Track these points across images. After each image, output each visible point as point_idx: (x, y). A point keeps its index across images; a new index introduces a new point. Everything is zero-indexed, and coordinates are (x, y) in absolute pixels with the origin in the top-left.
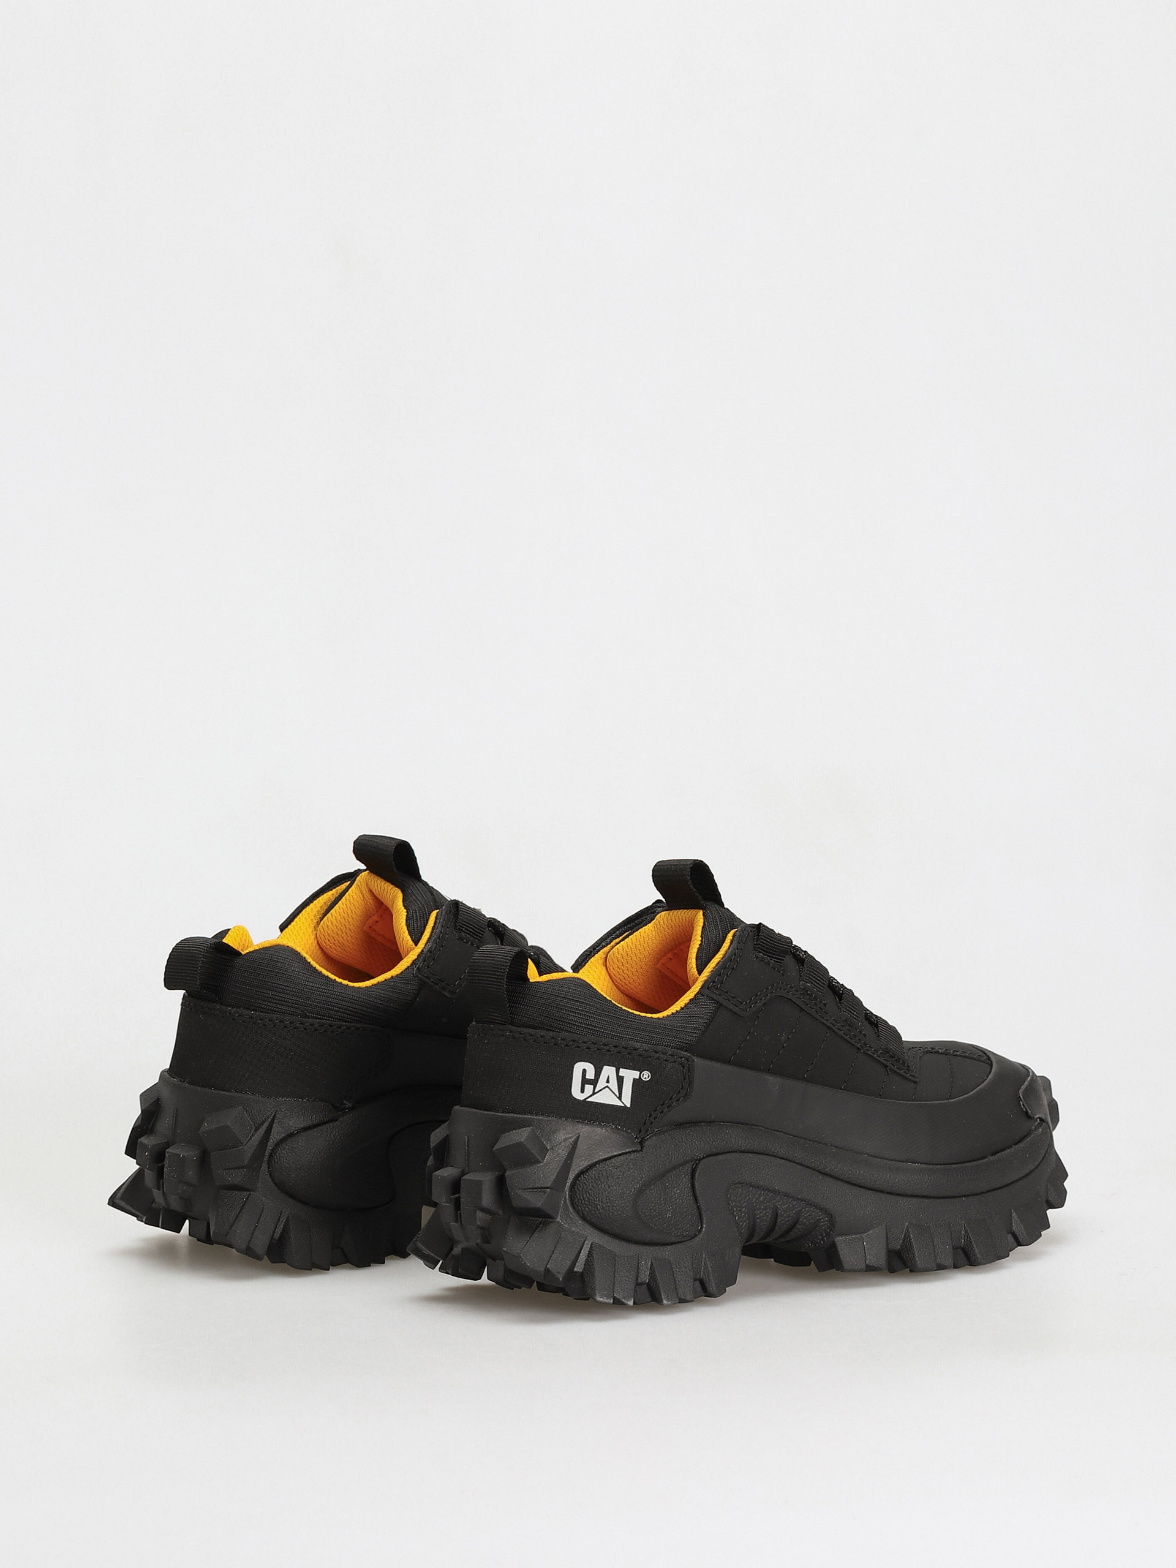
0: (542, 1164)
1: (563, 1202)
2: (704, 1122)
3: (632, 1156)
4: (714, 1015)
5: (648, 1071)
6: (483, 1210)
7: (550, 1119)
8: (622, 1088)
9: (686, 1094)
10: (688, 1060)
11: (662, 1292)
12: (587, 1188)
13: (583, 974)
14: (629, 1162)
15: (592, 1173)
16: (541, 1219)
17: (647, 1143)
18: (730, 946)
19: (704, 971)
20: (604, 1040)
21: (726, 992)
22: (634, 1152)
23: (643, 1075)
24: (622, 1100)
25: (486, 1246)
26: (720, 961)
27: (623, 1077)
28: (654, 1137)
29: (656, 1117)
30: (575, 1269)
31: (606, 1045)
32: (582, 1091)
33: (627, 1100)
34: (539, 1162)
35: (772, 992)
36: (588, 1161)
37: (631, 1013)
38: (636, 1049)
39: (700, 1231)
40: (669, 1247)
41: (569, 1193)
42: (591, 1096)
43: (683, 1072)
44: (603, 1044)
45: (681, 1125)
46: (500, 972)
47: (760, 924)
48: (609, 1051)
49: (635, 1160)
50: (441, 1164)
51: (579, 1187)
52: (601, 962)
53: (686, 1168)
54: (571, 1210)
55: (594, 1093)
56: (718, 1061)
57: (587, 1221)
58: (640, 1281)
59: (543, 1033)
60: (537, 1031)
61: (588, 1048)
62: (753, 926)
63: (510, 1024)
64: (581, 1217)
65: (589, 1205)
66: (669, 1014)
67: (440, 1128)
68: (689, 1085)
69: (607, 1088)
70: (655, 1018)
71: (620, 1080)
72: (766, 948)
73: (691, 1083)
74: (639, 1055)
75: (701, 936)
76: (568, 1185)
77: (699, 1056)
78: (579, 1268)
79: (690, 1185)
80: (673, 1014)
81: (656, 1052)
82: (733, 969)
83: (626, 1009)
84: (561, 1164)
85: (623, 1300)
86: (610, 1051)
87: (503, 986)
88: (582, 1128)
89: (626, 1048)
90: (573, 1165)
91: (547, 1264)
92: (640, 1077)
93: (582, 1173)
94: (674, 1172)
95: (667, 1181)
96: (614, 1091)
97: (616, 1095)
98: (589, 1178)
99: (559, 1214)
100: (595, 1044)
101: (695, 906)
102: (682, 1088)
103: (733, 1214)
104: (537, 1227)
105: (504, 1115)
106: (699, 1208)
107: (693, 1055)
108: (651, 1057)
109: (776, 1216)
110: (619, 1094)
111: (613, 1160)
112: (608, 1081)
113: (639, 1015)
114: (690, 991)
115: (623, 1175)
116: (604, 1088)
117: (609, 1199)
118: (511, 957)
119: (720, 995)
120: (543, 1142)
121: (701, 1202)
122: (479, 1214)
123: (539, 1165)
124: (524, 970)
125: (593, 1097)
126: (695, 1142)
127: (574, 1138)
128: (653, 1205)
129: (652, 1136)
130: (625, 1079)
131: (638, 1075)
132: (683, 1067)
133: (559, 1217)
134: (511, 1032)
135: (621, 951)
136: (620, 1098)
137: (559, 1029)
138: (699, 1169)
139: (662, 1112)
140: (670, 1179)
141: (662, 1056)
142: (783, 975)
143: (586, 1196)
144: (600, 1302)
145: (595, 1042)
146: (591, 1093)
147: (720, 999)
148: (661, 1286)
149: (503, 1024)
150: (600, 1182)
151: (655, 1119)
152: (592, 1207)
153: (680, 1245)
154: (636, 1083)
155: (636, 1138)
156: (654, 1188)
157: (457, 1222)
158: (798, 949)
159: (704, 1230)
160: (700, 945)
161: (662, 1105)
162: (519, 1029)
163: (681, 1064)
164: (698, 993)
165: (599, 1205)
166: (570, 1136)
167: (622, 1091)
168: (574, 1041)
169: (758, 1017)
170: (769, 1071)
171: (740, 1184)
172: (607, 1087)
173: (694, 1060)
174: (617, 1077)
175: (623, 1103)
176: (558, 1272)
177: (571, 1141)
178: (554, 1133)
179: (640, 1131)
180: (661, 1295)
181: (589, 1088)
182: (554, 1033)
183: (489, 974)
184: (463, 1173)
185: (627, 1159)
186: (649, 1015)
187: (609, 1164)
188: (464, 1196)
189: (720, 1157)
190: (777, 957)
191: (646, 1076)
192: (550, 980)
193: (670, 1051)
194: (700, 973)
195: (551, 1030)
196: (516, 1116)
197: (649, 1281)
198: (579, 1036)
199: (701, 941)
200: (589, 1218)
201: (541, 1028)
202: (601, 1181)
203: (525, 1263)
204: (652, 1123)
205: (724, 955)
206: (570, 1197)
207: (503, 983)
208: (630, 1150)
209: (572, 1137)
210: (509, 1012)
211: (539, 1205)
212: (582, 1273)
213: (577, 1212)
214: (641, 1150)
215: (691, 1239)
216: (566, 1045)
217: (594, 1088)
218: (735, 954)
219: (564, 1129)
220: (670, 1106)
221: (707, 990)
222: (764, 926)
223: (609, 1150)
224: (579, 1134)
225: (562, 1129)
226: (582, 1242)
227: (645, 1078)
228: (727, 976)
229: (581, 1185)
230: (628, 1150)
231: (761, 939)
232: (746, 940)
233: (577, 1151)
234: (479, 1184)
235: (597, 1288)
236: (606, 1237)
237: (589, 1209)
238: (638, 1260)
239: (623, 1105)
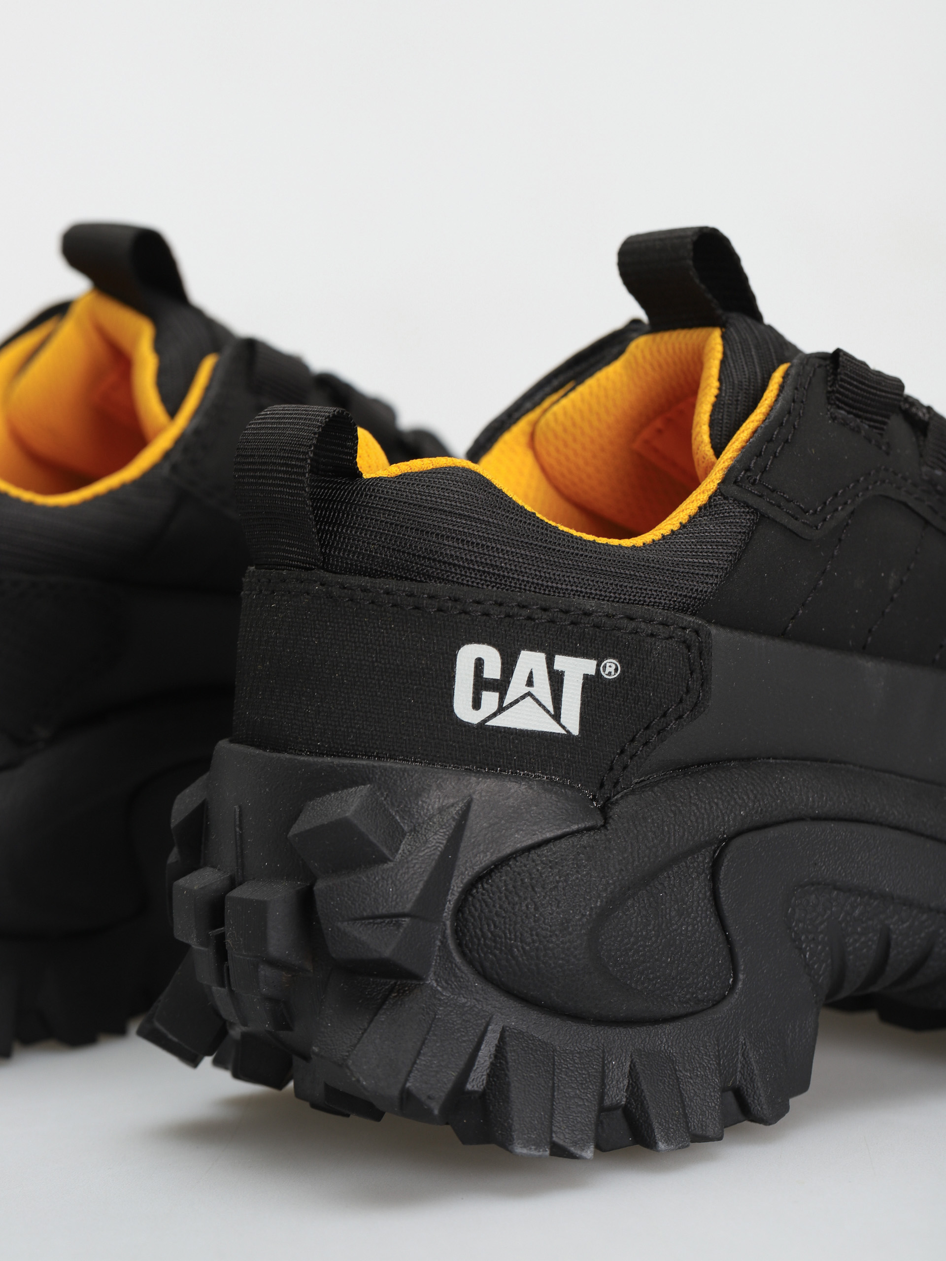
0: (391, 864)
1: (438, 943)
2: (734, 759)
3: (585, 839)
4: (747, 544)
5: (614, 658)
6: (273, 963)
7: (407, 766)
8: (561, 696)
9: (696, 704)
10: (697, 632)
11: (656, 1125)
12: (490, 912)
13: (488, 467)
14: (578, 854)
15: (500, 879)
16: (393, 982)
17: (616, 811)
18: (778, 395)
19: (727, 448)
20: (520, 597)
21: (773, 491)
22: (588, 829)
23: (605, 667)
24: (563, 721)
25: (283, 1034)
26: (758, 427)
27: (562, 673)
28: (630, 798)
29: (634, 755)
30: (469, 1087)
31: (524, 607)
32: (477, 704)
33: (571, 720)
34: (385, 860)
35: (867, 489)
36: (492, 854)
37: (576, 538)
38: (587, 614)
39: (732, 988)
40: (668, 1027)
41: (452, 925)
42: (494, 715)
43: (689, 659)
44: (518, 605)
45: (688, 767)
46: (298, 459)
47: (838, 352)
48: (529, 618)
49: (593, 847)
50: (193, 863)
51: (473, 909)
52: (524, 440)
53: (701, 859)
54: (458, 959)
55: (501, 709)
56: (758, 631)
57: (492, 983)
58: (607, 1102)
59: (391, 584)
60: (378, 581)
61: (486, 614)
62: (822, 357)
63: (322, 568)
64: (479, 973)
65: (495, 948)
66: (656, 538)
67: (193, 785)
68: (702, 685)
69: (529, 699)
70: (627, 548)
71: (556, 680)
72: (852, 399)
73: (705, 681)
74: (594, 626)
75: (720, 380)
76: (450, 906)
77: (722, 623)
78: (476, 1082)
79: (708, 894)
80: (664, 537)
81: (631, 619)
82: (787, 441)
83: (566, 529)
84: (433, 863)
85: (572, 1149)
86: (534, 620)
87: (303, 489)
88: (478, 783)
89: (566, 612)
90: (460, 862)
91: (406, 1080)
92: (598, 670)
93: (480, 878)
94: (676, 869)
95: (660, 887)
96: (543, 703)
97: (548, 712)
98: (494, 889)
99: (432, 969)
100: (501, 604)
101: (707, 321)
102: (688, 692)
103: (800, 949)
104: (385, 999)
105: (311, 759)
106: (728, 940)
107: (709, 622)
108: (619, 629)
109: (886, 946)
110: (555, 708)
111: (545, 850)
112: (530, 683)
113: (594, 542)
114: (699, 490)
115: (566, 881)
116: (523, 697)
117: (537, 935)
118: (319, 427)
119: (761, 496)
120: (394, 817)
121: (734, 929)
122: (265, 971)
123: (386, 866)
124: (347, 454)
125: (499, 717)
126: (717, 804)
127: (461, 805)
128: (632, 939)
129: (626, 795)
130: (565, 678)
131: (595, 667)
132: (689, 648)
133: (432, 975)
134: (322, 584)
135: (561, 417)
136: (557, 717)
137: (424, 574)
138: (726, 863)
139: (646, 744)
140: (666, 884)
141: (643, 625)
142: (888, 454)
143: (489, 930)
144: (522, 1156)
145: (500, 600)
146: (495, 707)
147: (763, 506)
148: (652, 1112)
149: (307, 569)
150: (516, 899)
151: (632, 757)
152: (501, 950)
153: (691, 1021)
154: (590, 684)
155: (594, 799)
156: (633, 905)
157: (223, 986)
158: (913, 403)
159: (740, 985)
160: (717, 397)
161: (647, 728)
162: (340, 579)
163: (684, 642)
164: (715, 494)
165: (517, 947)
166: (451, 801)
167: (560, 700)
168: (456, 600)
169: (840, 540)
170: (864, 650)
171: (813, 884)
172: (529, 694)
173: (710, 634)
174: (549, 672)
175: (564, 727)
176: (429, 1097)
177: (453, 811)
178: (418, 795)
179: (602, 785)
180: (653, 1131)
181: (490, 699)
182: (414, 585)
183: (274, 464)
184: (233, 884)
185: (573, 846)
186: (615, 542)
187: (536, 857)
188: (230, 931)
189: (772, 833)
190: (875, 417)
191: (611, 668)
192: (405, 474)
193: (660, 614)
194: (718, 453)
195: (407, 579)
196: (336, 761)
197: (628, 1102)
198: (466, 588)
199: (720, 389)
200: (495, 976)
201: (387, 575)
202: (519, 897)
203: (358, 1081)
204: (625, 768)
205: (768, 416)
206: (456, 932)
207: (301, 482)
208: (582, 825)
209: (457, 803)
210: (317, 543)
211: (387, 952)
212: (483, 1095)
213: (470, 962)
214: (604, 826)
215: (714, 1005)
216: (440, 610)
217: (502, 699)
218: (789, 413)
219: (439, 787)
220: (664, 729)
221: (735, 487)
222: (846, 354)
223: (535, 828)
224: (470, 796)
225: (434, 787)
226: (482, 1028)
227: (610, 674)
228: (775, 457)
229: (478, 906)
230: (575, 827)
231: (842, 380)
232: (810, 383)
233: (467, 833)
234: (260, 909)
235: (516, 1126)
236: (534, 1015)
237: (495, 955)
238: (603, 1058)
239: (563, 732)
